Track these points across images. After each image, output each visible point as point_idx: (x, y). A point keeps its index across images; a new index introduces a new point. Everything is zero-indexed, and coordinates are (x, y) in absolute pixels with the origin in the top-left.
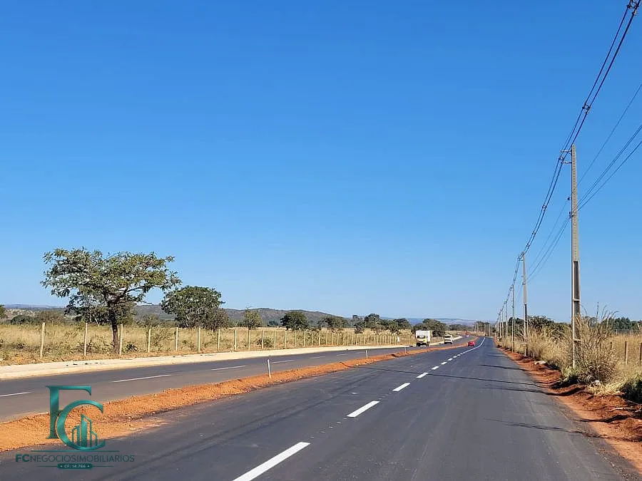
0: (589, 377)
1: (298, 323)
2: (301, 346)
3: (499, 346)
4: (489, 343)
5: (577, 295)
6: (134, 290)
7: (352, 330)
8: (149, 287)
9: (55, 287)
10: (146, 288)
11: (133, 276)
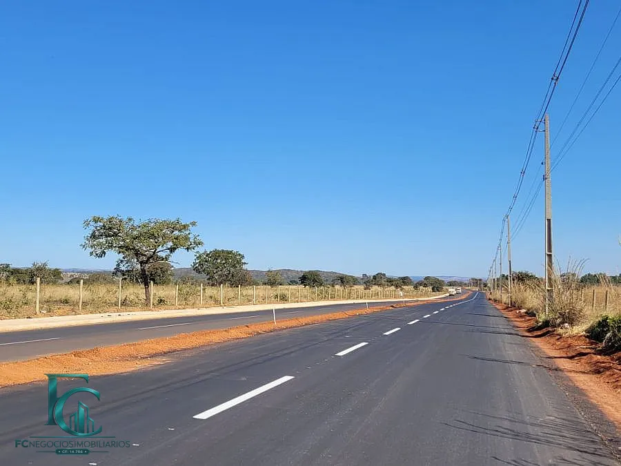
0: (559, 321)
1: (315, 281)
2: (313, 300)
3: (490, 299)
4: (482, 296)
5: (550, 250)
6: (162, 251)
7: (362, 287)
8: (175, 249)
9: (93, 249)
10: (172, 250)
11: (160, 239)
